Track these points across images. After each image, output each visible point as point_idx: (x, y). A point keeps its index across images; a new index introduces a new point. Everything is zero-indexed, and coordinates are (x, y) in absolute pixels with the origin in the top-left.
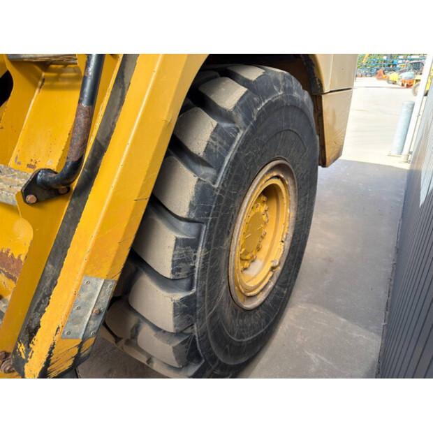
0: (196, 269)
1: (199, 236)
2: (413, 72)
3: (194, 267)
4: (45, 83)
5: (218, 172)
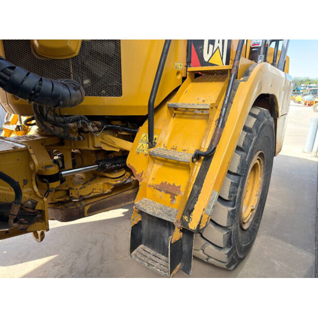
0: (237, 198)
1: (239, 182)
2: (312, 96)
3: (236, 196)
4: (176, 115)
5: (247, 154)
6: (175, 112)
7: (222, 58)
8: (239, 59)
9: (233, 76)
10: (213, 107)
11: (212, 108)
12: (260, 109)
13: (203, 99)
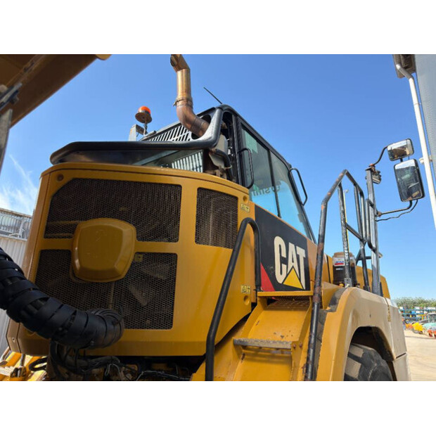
4: (246, 357)
6: (243, 351)
7: (300, 279)
8: (320, 285)
9: (316, 306)
10: (296, 346)
11: (294, 348)
12: (364, 349)
13: (281, 334)
